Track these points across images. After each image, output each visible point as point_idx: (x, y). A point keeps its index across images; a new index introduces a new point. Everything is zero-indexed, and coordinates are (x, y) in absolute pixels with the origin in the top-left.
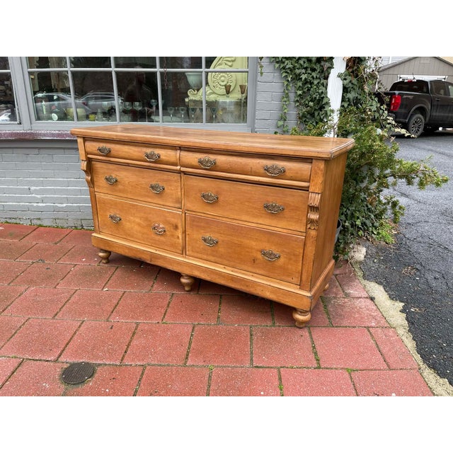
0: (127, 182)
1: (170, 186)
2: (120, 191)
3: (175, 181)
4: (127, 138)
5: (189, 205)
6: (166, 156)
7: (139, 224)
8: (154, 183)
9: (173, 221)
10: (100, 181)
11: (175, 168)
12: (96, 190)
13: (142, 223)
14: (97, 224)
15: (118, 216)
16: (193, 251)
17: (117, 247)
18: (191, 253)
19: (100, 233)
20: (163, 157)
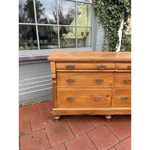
0: (81, 80)
1: (107, 78)
2: (75, 85)
3: (111, 76)
4: (89, 60)
5: (116, 86)
6: (110, 66)
7: (86, 99)
8: (98, 79)
9: (107, 94)
10: (62, 82)
11: (114, 71)
12: (58, 87)
13: (88, 98)
14: (56, 104)
15: (72, 97)
16: (115, 104)
17: (70, 112)
18: (114, 105)
19: (58, 108)
20: (108, 67)
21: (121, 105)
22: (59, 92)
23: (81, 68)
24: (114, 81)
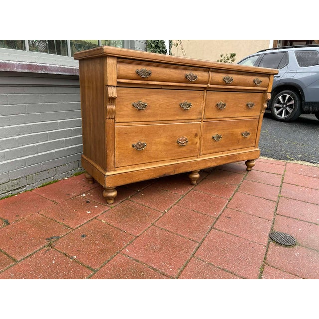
0: (157, 105)
1: (196, 101)
2: (149, 116)
3: (200, 97)
4: (175, 61)
5: (208, 114)
6: (201, 76)
7: (165, 143)
8: (183, 102)
9: (194, 130)
10: (125, 109)
11: (205, 86)
12: (117, 120)
13: (168, 141)
14: (113, 160)
15: (142, 142)
16: (205, 150)
17: (140, 175)
18: (204, 152)
19: (116, 169)
20: (199, 78)
21: (213, 151)
22: (118, 134)
23: (162, 76)
24: (204, 106)
